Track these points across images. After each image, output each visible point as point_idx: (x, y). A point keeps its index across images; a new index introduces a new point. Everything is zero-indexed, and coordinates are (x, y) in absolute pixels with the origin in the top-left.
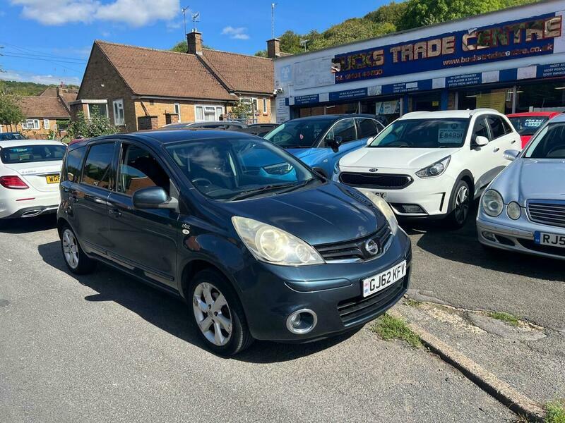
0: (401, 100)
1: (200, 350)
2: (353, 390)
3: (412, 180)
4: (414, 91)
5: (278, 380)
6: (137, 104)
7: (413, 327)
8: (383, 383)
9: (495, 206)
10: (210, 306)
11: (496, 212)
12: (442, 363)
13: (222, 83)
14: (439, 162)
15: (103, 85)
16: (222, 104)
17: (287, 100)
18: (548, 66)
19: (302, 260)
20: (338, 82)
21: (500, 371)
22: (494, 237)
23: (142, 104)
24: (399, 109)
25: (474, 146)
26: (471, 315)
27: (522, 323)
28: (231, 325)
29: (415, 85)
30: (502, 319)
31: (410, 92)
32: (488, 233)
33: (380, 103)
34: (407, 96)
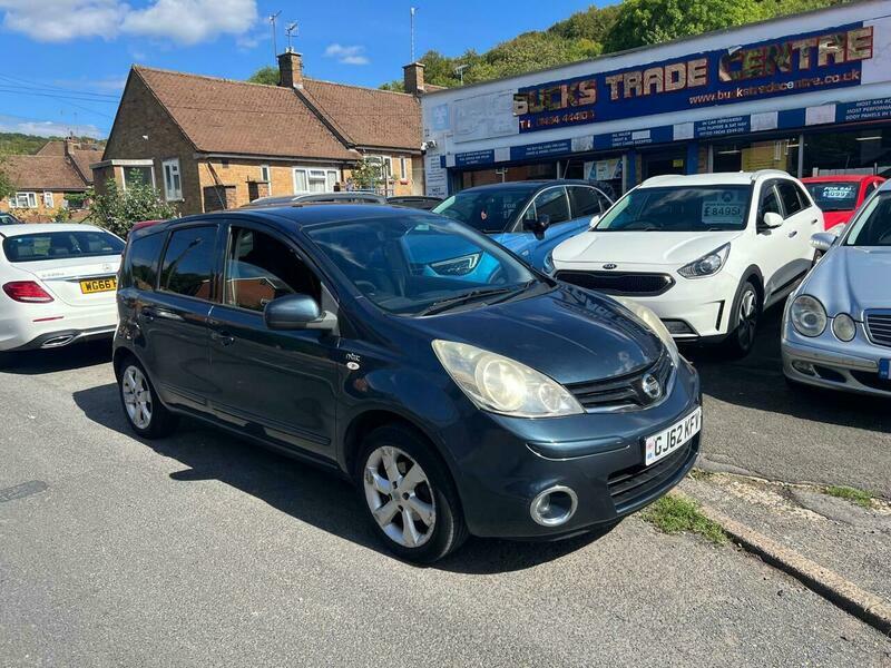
0: (624, 158)
1: (378, 555)
2: (637, 614)
3: (673, 282)
4: (645, 144)
5: (515, 600)
6: (202, 167)
7: (709, 512)
8: (682, 601)
9: (812, 320)
10: (395, 483)
11: (815, 329)
12: (766, 568)
13: (335, 133)
14: (714, 253)
15: (146, 137)
16: (336, 165)
17: (443, 159)
18: (853, 105)
19: (549, 409)
20: (524, 130)
21: (862, 578)
22: (812, 369)
23: (210, 166)
24: (621, 173)
25: (763, 227)
26: (794, 491)
27: (877, 503)
28: (434, 514)
29: (647, 134)
30: (846, 497)
31: (638, 145)
32: (803, 362)
33: (591, 164)
34: (634, 151)
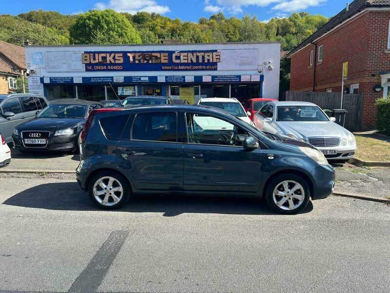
4: (146, 82)
17: (42, 79)
18: (216, 77)
20: (87, 70)
24: (135, 92)
29: (147, 79)
31: (143, 82)
33: (121, 88)
34: (140, 85)
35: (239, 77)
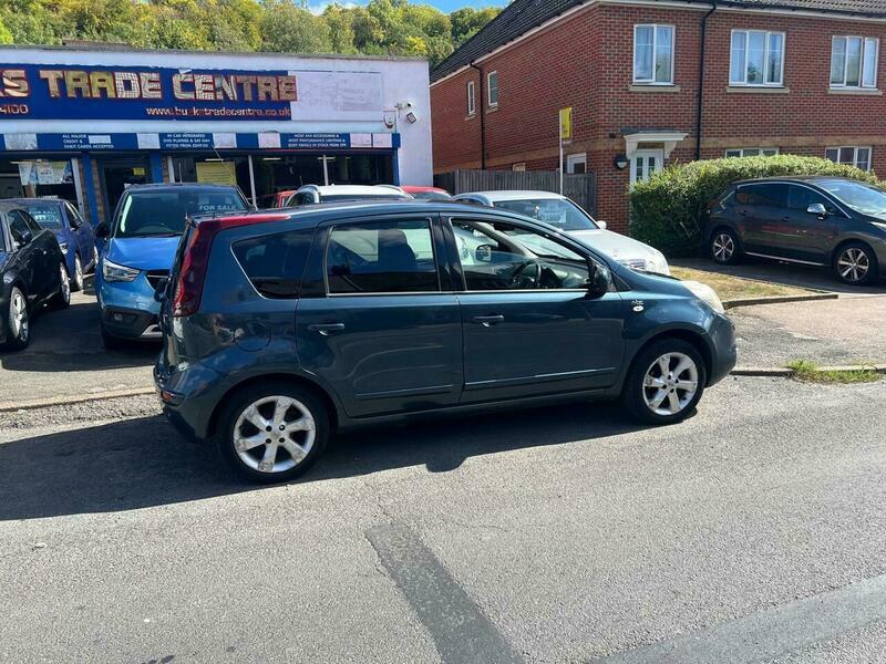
4: (106, 149)
18: (292, 135)
24: (72, 177)
29: (107, 140)
31: (95, 150)
34: (87, 155)
35: (346, 137)
